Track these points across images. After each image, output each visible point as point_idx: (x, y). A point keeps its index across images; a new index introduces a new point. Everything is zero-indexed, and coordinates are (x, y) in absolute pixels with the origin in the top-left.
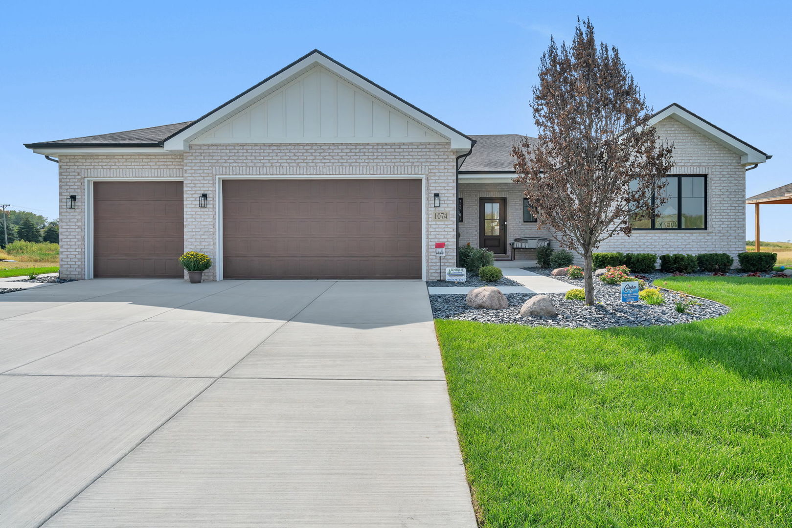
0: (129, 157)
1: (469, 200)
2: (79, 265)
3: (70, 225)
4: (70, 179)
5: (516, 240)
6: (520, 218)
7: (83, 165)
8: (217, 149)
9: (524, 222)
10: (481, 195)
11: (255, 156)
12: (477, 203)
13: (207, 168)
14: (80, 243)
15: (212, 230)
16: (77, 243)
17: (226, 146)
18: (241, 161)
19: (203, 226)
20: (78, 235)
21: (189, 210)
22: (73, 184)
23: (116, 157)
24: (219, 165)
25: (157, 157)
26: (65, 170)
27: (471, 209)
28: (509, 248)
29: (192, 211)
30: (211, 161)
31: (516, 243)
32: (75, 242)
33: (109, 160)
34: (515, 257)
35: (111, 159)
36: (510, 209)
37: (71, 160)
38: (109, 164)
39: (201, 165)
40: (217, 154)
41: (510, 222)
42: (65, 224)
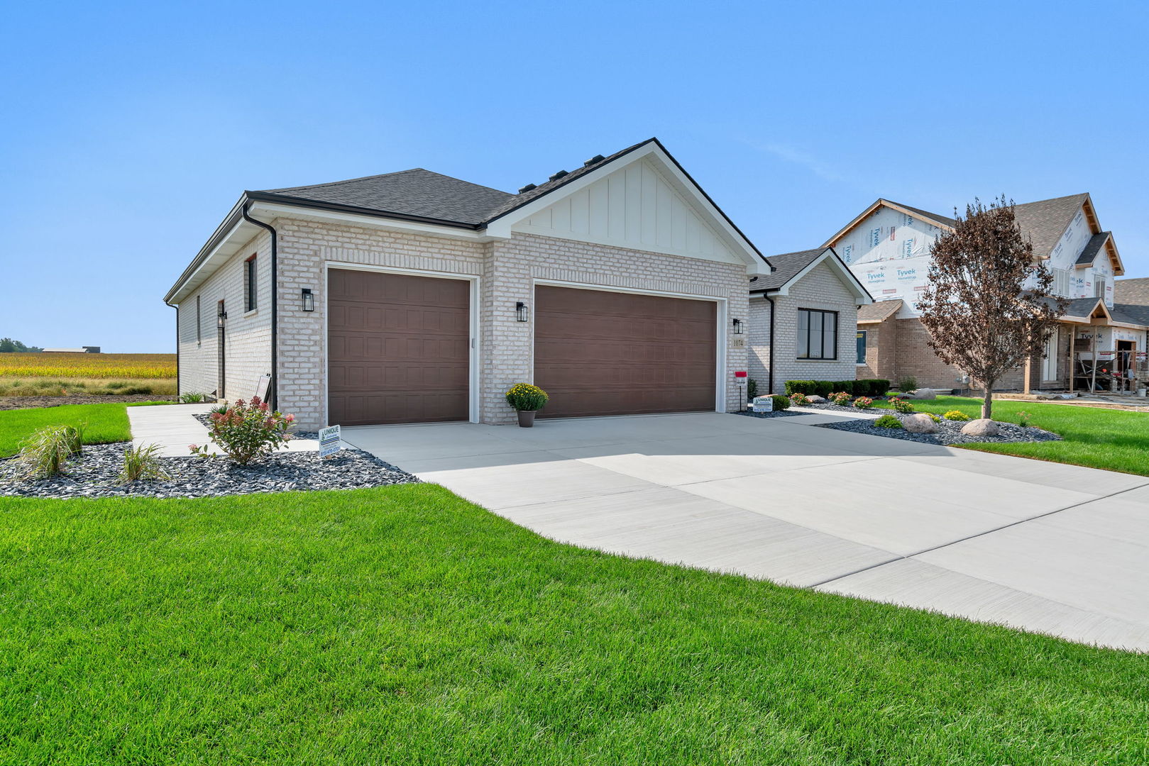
0: (400, 236)
2: (315, 408)
3: (299, 340)
4: (299, 260)
7: (323, 239)
8: (535, 242)
11: (578, 258)
13: (523, 267)
14: (317, 370)
15: (527, 353)
16: (313, 371)
17: (546, 240)
18: (563, 262)
19: (516, 348)
20: (314, 357)
21: (500, 324)
22: (305, 269)
23: (379, 233)
24: (537, 264)
25: (441, 241)
26: (290, 245)
29: (504, 326)
30: (528, 258)
32: (309, 369)
33: (367, 237)
35: (371, 235)
37: (301, 229)
38: (368, 242)
39: (515, 261)
40: (534, 249)
42: (290, 337)
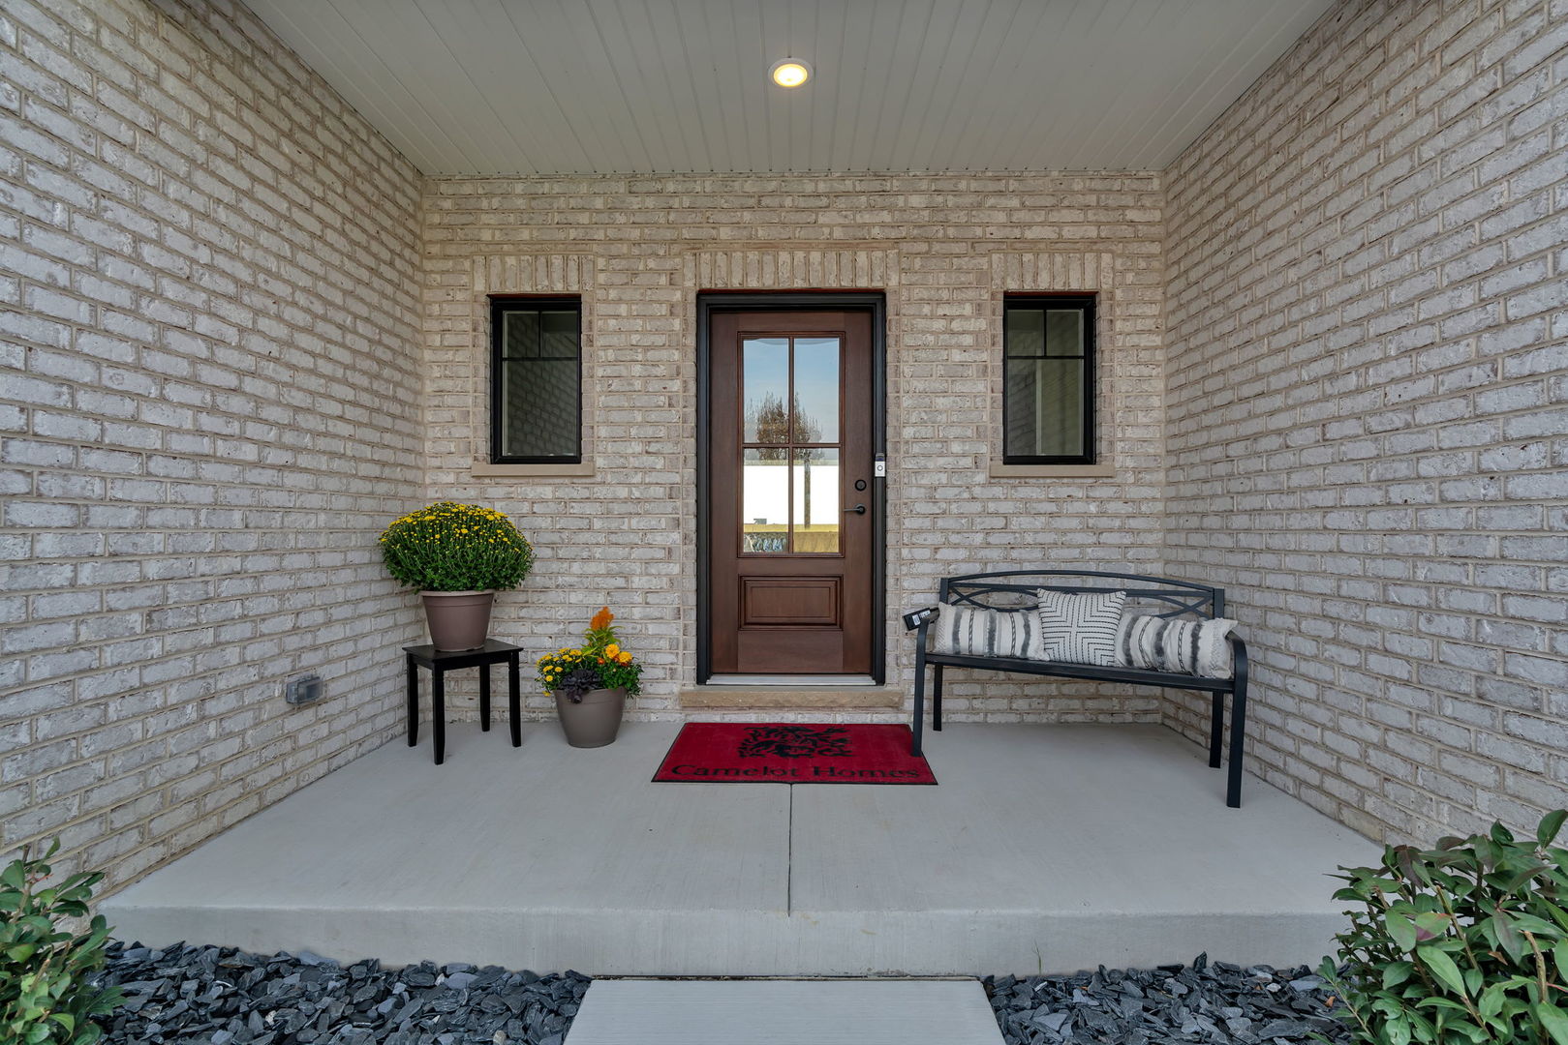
1: (623, 309)
5: (951, 588)
6: (980, 435)
9: (1009, 460)
10: (705, 270)
12: (683, 326)
27: (637, 369)
28: (899, 646)
31: (948, 613)
34: (946, 704)
36: (907, 370)
41: (910, 464)
